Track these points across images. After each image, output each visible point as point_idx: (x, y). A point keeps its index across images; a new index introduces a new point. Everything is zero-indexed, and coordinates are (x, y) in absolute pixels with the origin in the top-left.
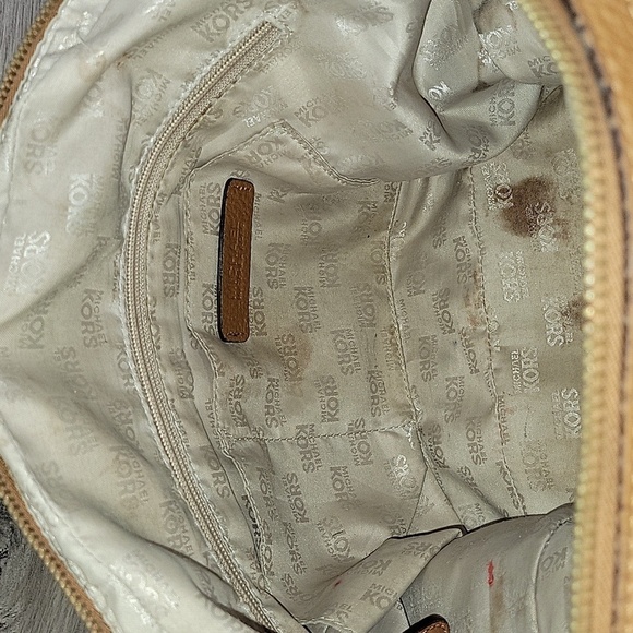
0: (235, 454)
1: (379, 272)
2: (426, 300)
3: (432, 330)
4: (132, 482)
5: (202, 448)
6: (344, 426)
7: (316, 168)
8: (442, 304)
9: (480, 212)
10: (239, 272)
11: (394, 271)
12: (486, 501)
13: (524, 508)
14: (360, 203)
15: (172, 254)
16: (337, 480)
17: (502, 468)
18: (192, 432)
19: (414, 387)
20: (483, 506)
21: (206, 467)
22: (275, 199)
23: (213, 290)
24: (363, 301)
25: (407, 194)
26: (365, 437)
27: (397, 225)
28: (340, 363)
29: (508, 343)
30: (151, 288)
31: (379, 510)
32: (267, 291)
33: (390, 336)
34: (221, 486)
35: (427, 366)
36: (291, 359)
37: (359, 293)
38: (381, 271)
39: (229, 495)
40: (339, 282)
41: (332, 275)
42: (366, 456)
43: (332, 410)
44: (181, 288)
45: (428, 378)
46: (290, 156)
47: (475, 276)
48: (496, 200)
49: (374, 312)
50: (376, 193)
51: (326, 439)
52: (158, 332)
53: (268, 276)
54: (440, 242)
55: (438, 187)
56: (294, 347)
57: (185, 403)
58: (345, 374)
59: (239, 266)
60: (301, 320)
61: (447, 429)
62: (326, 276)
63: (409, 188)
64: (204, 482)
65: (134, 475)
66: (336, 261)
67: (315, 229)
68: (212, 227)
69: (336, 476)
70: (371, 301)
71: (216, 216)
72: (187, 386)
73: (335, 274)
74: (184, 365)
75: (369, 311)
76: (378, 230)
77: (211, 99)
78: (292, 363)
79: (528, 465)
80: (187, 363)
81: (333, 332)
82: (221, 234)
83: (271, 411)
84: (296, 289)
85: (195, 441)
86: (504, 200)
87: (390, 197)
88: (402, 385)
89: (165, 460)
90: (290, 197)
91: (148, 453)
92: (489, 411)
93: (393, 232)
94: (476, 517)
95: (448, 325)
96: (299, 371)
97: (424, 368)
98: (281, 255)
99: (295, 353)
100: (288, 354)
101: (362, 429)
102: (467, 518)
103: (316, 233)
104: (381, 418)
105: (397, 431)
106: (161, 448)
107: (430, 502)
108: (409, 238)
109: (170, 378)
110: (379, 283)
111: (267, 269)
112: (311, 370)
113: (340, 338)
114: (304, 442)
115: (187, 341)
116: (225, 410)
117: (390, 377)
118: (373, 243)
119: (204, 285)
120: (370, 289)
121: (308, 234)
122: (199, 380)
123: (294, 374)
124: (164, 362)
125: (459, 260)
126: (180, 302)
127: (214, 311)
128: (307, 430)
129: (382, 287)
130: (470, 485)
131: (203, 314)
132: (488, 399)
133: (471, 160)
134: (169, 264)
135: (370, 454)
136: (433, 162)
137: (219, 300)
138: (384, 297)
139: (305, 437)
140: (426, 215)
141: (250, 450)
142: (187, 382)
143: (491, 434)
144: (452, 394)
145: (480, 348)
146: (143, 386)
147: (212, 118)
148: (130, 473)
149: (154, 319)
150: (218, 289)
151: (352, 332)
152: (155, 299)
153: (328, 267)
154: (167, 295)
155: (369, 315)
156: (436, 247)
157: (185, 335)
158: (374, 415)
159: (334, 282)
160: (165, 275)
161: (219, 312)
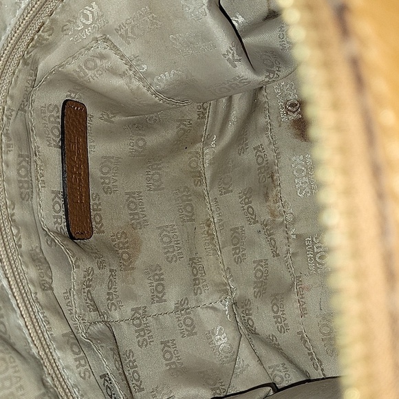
0: (90, 337)
1: (196, 176)
2: (234, 198)
3: (240, 222)
4: (9, 378)
5: (64, 335)
6: (171, 305)
7: (136, 83)
8: (247, 200)
9: (275, 124)
10: (80, 180)
11: (208, 174)
12: (291, 362)
13: (322, 370)
14: (178, 121)
15: (24, 163)
16: (167, 351)
17: (303, 337)
18: (55, 321)
19: (228, 268)
20: (288, 365)
21: (69, 353)
22: (106, 120)
23: (60, 196)
24: (183, 201)
25: (215, 112)
26: (189, 313)
27: (209, 138)
28: (166, 253)
29: (302, 231)
30: (9, 193)
31: (202, 375)
32: (103, 195)
33: (206, 228)
34: (82, 369)
35: (238, 251)
36: (124, 252)
37: (180, 195)
38: (198, 176)
39: (89, 377)
40: (163, 186)
41: (157, 181)
42: (191, 329)
43: (159, 292)
44: (35, 194)
45: (239, 261)
46: (113, 71)
47: (272, 177)
48: (287, 114)
49: (193, 209)
50: (191, 112)
51: (156, 317)
52: (19, 232)
53: (103, 183)
54: (243, 150)
55: (240, 105)
56: (127, 242)
57: (47, 295)
58: (170, 262)
59: (80, 174)
60: (132, 220)
61: (256, 304)
62: (152, 182)
63: (216, 107)
64: (67, 367)
65: (11, 371)
66: (160, 169)
67: (141, 143)
68: (55, 141)
69: (166, 348)
70: (190, 200)
71: (57, 132)
72: (47, 279)
73: (160, 179)
74: (43, 260)
75: (189, 209)
76: (194, 142)
77: (44, 17)
78: (125, 256)
79: (324, 334)
80: (45, 258)
81: (159, 228)
82: (62, 147)
83: (111, 297)
84: (127, 194)
85: (58, 329)
86: (294, 112)
87: (202, 115)
88: (219, 267)
89: (34, 351)
90: (118, 119)
91: (19, 345)
92: (290, 289)
93: (206, 144)
94: (283, 374)
95: (252, 218)
96: (131, 262)
97: (236, 253)
98: (113, 166)
99: (128, 248)
100: (121, 248)
101: (186, 307)
102: (275, 376)
103: (141, 147)
104: (203, 296)
105: (216, 306)
106: (30, 340)
107: (246, 363)
108: (219, 148)
109: (32, 273)
110: (196, 185)
111: (102, 178)
112: (141, 261)
113: (165, 233)
114: (138, 321)
115: (43, 239)
116: (80, 298)
117: (208, 261)
118: (190, 153)
119: (53, 192)
120: (189, 191)
121: (135, 147)
122: (57, 274)
123: (127, 265)
124: (26, 259)
125: (259, 164)
126: (35, 206)
127: (62, 213)
128: (141, 311)
129: (199, 189)
130: (278, 349)
131: (54, 217)
132: (288, 278)
133: (267, 79)
134: (23, 172)
135: (194, 327)
136: (235, 79)
137: (65, 204)
138: (201, 197)
139: (139, 317)
140: (231, 129)
141: (101, 332)
142: (47, 275)
143: (291, 308)
144: (259, 274)
145: (279, 236)
146: (9, 282)
147: (46, 35)
148: (7, 369)
149: (14, 221)
150: (64, 195)
151: (175, 227)
152: (13, 204)
153: (153, 175)
154: (23, 199)
155: (189, 212)
156: (240, 154)
157: (41, 233)
158: (196, 294)
159: (159, 186)
160: (20, 182)
161: (67, 214)
